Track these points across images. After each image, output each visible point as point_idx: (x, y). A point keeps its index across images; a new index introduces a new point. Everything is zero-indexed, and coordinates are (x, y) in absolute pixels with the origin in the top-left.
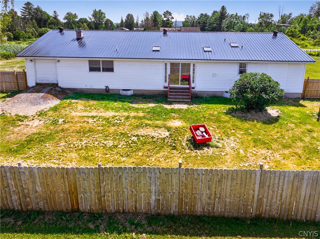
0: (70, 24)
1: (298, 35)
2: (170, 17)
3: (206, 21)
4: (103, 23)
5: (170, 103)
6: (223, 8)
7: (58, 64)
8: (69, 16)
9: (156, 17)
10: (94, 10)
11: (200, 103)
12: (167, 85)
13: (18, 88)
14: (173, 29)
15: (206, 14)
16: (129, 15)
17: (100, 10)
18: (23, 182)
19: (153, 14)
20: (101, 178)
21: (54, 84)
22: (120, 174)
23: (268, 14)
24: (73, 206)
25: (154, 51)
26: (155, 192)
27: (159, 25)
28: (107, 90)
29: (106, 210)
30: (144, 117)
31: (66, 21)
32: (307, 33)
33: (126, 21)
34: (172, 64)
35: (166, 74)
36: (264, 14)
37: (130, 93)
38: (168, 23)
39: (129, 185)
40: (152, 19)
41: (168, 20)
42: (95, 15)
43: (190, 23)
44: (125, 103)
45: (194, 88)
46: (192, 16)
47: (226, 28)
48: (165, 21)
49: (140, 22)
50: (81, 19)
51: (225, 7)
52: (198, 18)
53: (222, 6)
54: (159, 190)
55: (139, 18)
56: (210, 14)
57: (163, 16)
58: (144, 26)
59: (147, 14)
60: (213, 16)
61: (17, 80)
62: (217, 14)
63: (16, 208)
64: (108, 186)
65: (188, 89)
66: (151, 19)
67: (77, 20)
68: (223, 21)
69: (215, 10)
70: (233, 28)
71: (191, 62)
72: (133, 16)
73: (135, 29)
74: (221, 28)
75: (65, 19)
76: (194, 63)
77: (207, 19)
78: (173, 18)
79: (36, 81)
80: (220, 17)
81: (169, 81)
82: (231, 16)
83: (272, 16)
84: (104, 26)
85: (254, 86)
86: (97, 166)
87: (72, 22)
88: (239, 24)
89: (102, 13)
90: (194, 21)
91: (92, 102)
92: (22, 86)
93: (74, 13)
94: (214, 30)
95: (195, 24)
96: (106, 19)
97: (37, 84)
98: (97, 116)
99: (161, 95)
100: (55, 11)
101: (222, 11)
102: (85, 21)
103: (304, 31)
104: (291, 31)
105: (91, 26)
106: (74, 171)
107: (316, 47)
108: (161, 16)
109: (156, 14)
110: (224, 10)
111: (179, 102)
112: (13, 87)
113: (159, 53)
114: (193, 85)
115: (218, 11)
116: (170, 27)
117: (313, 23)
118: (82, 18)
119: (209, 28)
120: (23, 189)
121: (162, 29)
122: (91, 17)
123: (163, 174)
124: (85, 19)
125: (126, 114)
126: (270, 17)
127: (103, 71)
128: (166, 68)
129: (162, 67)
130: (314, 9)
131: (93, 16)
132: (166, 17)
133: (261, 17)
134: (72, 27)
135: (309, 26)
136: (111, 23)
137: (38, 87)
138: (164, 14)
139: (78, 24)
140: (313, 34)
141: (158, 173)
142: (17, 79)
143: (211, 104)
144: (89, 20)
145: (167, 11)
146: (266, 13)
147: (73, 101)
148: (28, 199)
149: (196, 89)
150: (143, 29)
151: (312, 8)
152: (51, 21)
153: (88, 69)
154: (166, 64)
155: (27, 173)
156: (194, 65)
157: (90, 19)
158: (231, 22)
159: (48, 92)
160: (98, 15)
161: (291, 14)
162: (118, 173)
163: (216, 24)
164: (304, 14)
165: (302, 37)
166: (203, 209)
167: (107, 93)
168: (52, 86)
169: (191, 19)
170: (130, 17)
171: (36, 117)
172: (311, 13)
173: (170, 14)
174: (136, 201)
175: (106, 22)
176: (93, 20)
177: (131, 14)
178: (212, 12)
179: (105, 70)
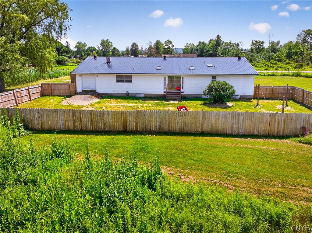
0: (80, 52)
1: (284, 60)
2: (171, 45)
3: (204, 48)
4: (110, 50)
5: (168, 101)
6: (218, 37)
7: (97, 78)
8: (80, 46)
9: (158, 45)
10: (102, 40)
11: (186, 101)
12: (165, 90)
13: (70, 93)
14: (173, 55)
15: (203, 42)
16: (134, 44)
17: (107, 39)
18: (104, 118)
19: (155, 43)
20: (137, 116)
21: (94, 91)
22: (145, 113)
23: (260, 42)
24: (124, 129)
25: (157, 69)
26: (159, 122)
27: (161, 53)
28: (128, 94)
29: (138, 130)
30: (152, 106)
31: (76, 49)
32: (292, 57)
33: (132, 49)
34: (169, 77)
35: (165, 83)
36: (256, 41)
37: (142, 96)
38: (169, 51)
39: (148, 118)
40: (155, 47)
41: (169, 48)
42: (102, 44)
43: (190, 50)
44: (140, 101)
45: (183, 92)
46: (192, 44)
47: (222, 54)
48: (166, 48)
49: (144, 50)
50: (89, 47)
51: (220, 36)
52: (196, 46)
53: (217, 35)
54: (160, 121)
55: (143, 46)
56: (207, 42)
57: (165, 45)
58: (147, 53)
59: (151, 42)
60: (209, 44)
61: (70, 89)
62: (213, 42)
63: (100, 130)
64: (140, 119)
65: (179, 93)
66: (153, 47)
67: (86, 48)
68: (218, 48)
69: (211, 39)
70: (228, 54)
71: (181, 76)
72: (138, 45)
73: (139, 56)
74: (216, 54)
75: (75, 48)
76: (183, 76)
77: (204, 46)
78: (173, 46)
79: (82, 89)
80: (216, 45)
81: (167, 89)
82: (226, 44)
83: (263, 43)
84: (111, 53)
85: (217, 88)
86: (135, 110)
87: (82, 50)
88: (233, 51)
89: (109, 42)
90: (192, 49)
91: (119, 100)
92: (73, 92)
93: (83, 42)
94: (210, 55)
95: (193, 51)
96: (112, 47)
97: (83, 91)
98: (125, 106)
99: (162, 97)
100: (67, 41)
101: (217, 39)
102: (93, 49)
103: (289, 56)
104: (278, 56)
105: (99, 54)
106: (126, 112)
107: (297, 69)
108: (163, 44)
109: (158, 43)
110: (219, 38)
111: (173, 100)
112: (67, 93)
113: (161, 70)
114: (182, 90)
115: (214, 39)
116: (171, 54)
117: (298, 49)
118: (91, 46)
119: (206, 54)
120: (104, 121)
121: (163, 55)
122: (100, 46)
123: (162, 113)
124: (93, 47)
125: (141, 105)
126: (261, 44)
127: (125, 82)
128: (165, 80)
129: (163, 79)
130: (301, 37)
131: (101, 44)
132: (167, 46)
133: (253, 44)
134: (82, 55)
135: (294, 52)
136: (118, 51)
137: (83, 92)
138: (165, 43)
139: (87, 52)
140: (297, 59)
141: (160, 113)
142: (70, 87)
143: (193, 101)
144: (97, 49)
145: (168, 40)
146: (257, 41)
147: (108, 100)
148: (106, 126)
149: (184, 93)
150: (147, 56)
151: (299, 36)
152: (63, 50)
153: (116, 81)
154: (165, 77)
155: (106, 113)
156: (183, 78)
157: (99, 47)
158: (225, 49)
159: (92, 95)
160: (105, 44)
161: (279, 41)
162: (144, 113)
163: (212, 51)
164: (293, 41)
165: (287, 61)
166: (179, 129)
167: (127, 96)
168: (93, 92)
169: (190, 46)
170: (135, 45)
171: (89, 106)
172: (298, 40)
173: (171, 42)
174: (151, 126)
175: (113, 50)
176: (101, 48)
177: (136, 43)
178: (209, 40)
179: (126, 81)
